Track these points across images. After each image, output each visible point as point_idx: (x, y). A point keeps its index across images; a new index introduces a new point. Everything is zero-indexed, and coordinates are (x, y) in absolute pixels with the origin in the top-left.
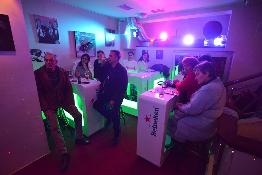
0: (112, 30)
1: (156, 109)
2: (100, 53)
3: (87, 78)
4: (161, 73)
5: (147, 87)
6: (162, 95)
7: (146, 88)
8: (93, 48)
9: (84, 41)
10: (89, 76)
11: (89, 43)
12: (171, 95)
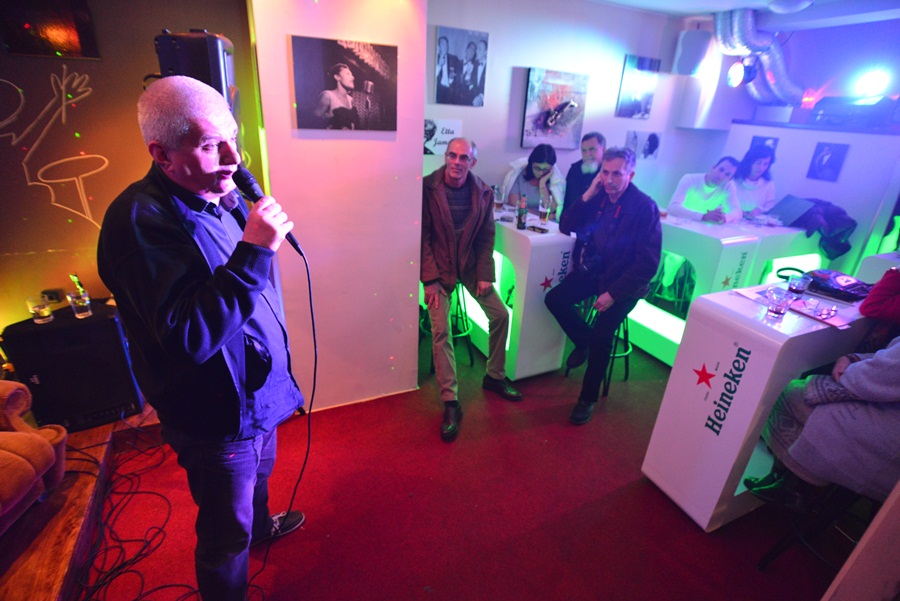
0: (652, 61)
1: (741, 353)
2: (593, 138)
3: (543, 216)
4: (809, 235)
5: (734, 276)
6: (775, 313)
7: (731, 282)
8: (573, 122)
9: (552, 98)
10: (549, 211)
11: (566, 104)
12: (813, 322)
